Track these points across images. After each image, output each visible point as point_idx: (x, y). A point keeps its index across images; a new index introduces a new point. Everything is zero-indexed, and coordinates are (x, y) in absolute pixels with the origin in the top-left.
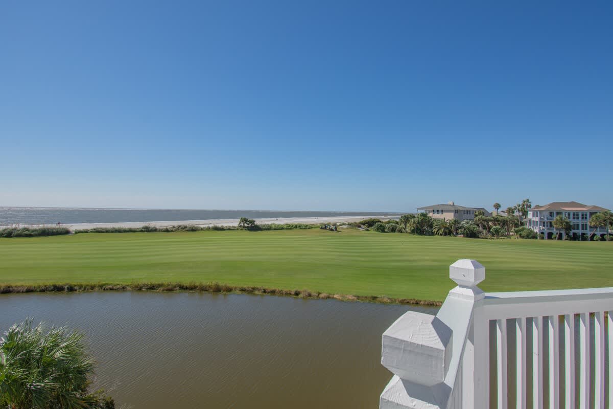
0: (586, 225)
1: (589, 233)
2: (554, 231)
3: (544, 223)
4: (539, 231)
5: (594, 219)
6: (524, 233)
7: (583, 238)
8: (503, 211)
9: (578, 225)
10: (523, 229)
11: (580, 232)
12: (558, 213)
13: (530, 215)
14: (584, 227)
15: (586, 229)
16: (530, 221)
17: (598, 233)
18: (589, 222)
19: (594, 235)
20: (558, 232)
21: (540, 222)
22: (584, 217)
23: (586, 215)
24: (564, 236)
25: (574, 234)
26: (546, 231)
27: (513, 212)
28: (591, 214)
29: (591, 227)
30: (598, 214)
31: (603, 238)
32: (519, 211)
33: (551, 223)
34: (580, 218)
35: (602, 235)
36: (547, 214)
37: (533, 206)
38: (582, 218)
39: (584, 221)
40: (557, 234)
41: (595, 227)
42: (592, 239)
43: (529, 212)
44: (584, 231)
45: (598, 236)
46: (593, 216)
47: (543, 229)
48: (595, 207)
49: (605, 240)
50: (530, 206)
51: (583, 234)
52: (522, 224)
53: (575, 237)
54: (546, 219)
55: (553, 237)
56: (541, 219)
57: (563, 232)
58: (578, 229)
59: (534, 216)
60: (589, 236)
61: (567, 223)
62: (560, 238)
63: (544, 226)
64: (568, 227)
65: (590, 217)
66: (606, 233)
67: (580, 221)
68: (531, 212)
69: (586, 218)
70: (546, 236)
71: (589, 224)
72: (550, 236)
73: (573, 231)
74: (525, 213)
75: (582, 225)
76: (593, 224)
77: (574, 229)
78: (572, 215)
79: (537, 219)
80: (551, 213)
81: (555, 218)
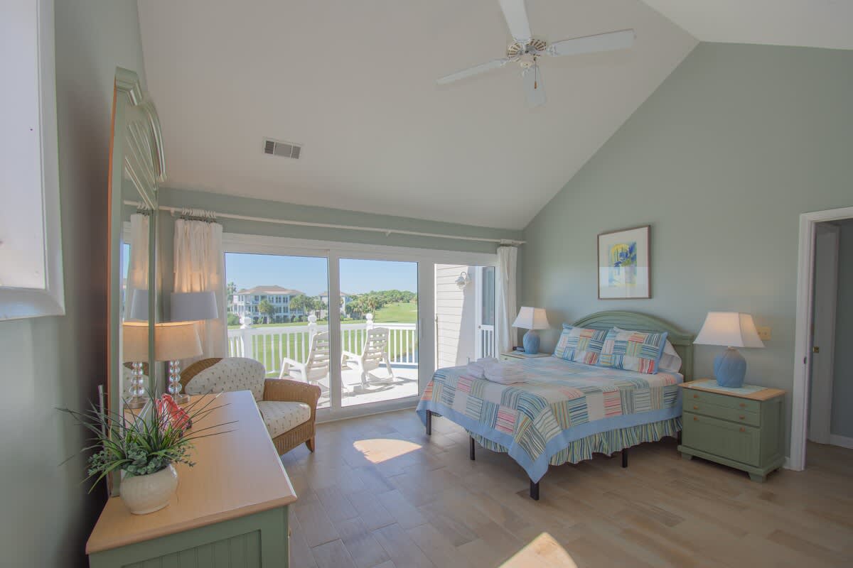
1: (290, 315)
2: (260, 316)
3: (250, 307)
5: (293, 302)
7: (285, 320)
9: (280, 308)
11: (282, 314)
12: (263, 297)
13: (236, 300)
14: (286, 310)
15: (287, 312)
16: (236, 306)
17: (297, 315)
18: (290, 305)
19: (294, 317)
20: (263, 316)
21: (246, 306)
22: (285, 300)
23: (287, 298)
24: (268, 320)
25: (278, 317)
26: (252, 316)
28: (291, 297)
29: (291, 310)
30: (297, 297)
31: (300, 320)
33: (256, 307)
34: (282, 301)
35: (300, 317)
36: (253, 297)
37: (238, 289)
38: (284, 301)
39: (285, 305)
40: (262, 318)
41: (295, 309)
42: (292, 321)
43: (234, 297)
44: (286, 314)
45: (297, 318)
46: (293, 299)
48: (294, 291)
49: (302, 321)
50: (234, 290)
51: (285, 317)
53: (278, 320)
54: (251, 304)
55: (259, 321)
56: (246, 303)
57: (268, 316)
58: (280, 312)
59: (239, 300)
60: (290, 318)
61: (271, 307)
62: (265, 322)
63: (250, 311)
64: (271, 311)
65: (290, 300)
66: (302, 314)
67: (282, 305)
68: (237, 297)
69: (287, 301)
70: (252, 321)
71: (289, 307)
72: (256, 321)
73: (276, 315)
74: (230, 298)
75: (284, 308)
76: (293, 306)
77: (277, 312)
78: (275, 298)
79: (242, 304)
80: (256, 297)
81: (260, 302)
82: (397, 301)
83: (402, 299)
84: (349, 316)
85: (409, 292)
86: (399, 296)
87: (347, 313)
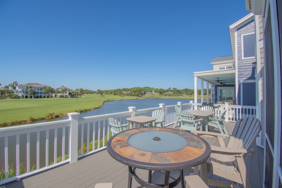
0: (42, 92)
1: (43, 95)
2: (29, 95)
3: (24, 92)
4: (21, 95)
5: (45, 90)
6: (13, 97)
7: (41, 97)
8: (2, 88)
9: (39, 92)
10: (13, 95)
11: (39, 95)
12: (30, 87)
13: (17, 88)
14: (41, 93)
15: (42, 94)
16: (17, 91)
17: (47, 95)
18: (43, 91)
19: (45, 96)
20: (30, 95)
21: (22, 91)
22: (41, 89)
23: (42, 89)
24: (33, 97)
25: (37, 96)
26: (25, 95)
27: (8, 88)
28: (44, 88)
29: (44, 93)
30: (47, 88)
31: (48, 97)
32: (11, 86)
33: (27, 92)
34: (40, 89)
37: (19, 84)
38: (41, 90)
39: (41, 91)
40: (30, 96)
41: (46, 93)
42: (44, 97)
43: (16, 87)
44: (41, 95)
46: (45, 89)
47: (23, 94)
48: (46, 85)
50: (17, 85)
51: (41, 96)
52: (13, 93)
53: (37, 97)
54: (25, 90)
55: (28, 97)
56: (22, 90)
57: (32, 96)
58: (39, 94)
59: (19, 88)
60: (43, 97)
61: (34, 91)
62: (31, 97)
63: (24, 93)
64: (34, 93)
65: (44, 89)
66: (49, 95)
67: (40, 91)
68: (18, 87)
69: (42, 90)
70: (25, 97)
71: (43, 92)
72: (26, 97)
73: (37, 95)
74: (15, 88)
75: (41, 92)
76: (45, 92)
77: (37, 94)
78: (36, 88)
79: (20, 90)
80: (27, 87)
81: (29, 89)
82: (87, 93)
83: (90, 93)
84: (70, 96)
85: (92, 91)
86: (88, 91)
87: (69, 95)
